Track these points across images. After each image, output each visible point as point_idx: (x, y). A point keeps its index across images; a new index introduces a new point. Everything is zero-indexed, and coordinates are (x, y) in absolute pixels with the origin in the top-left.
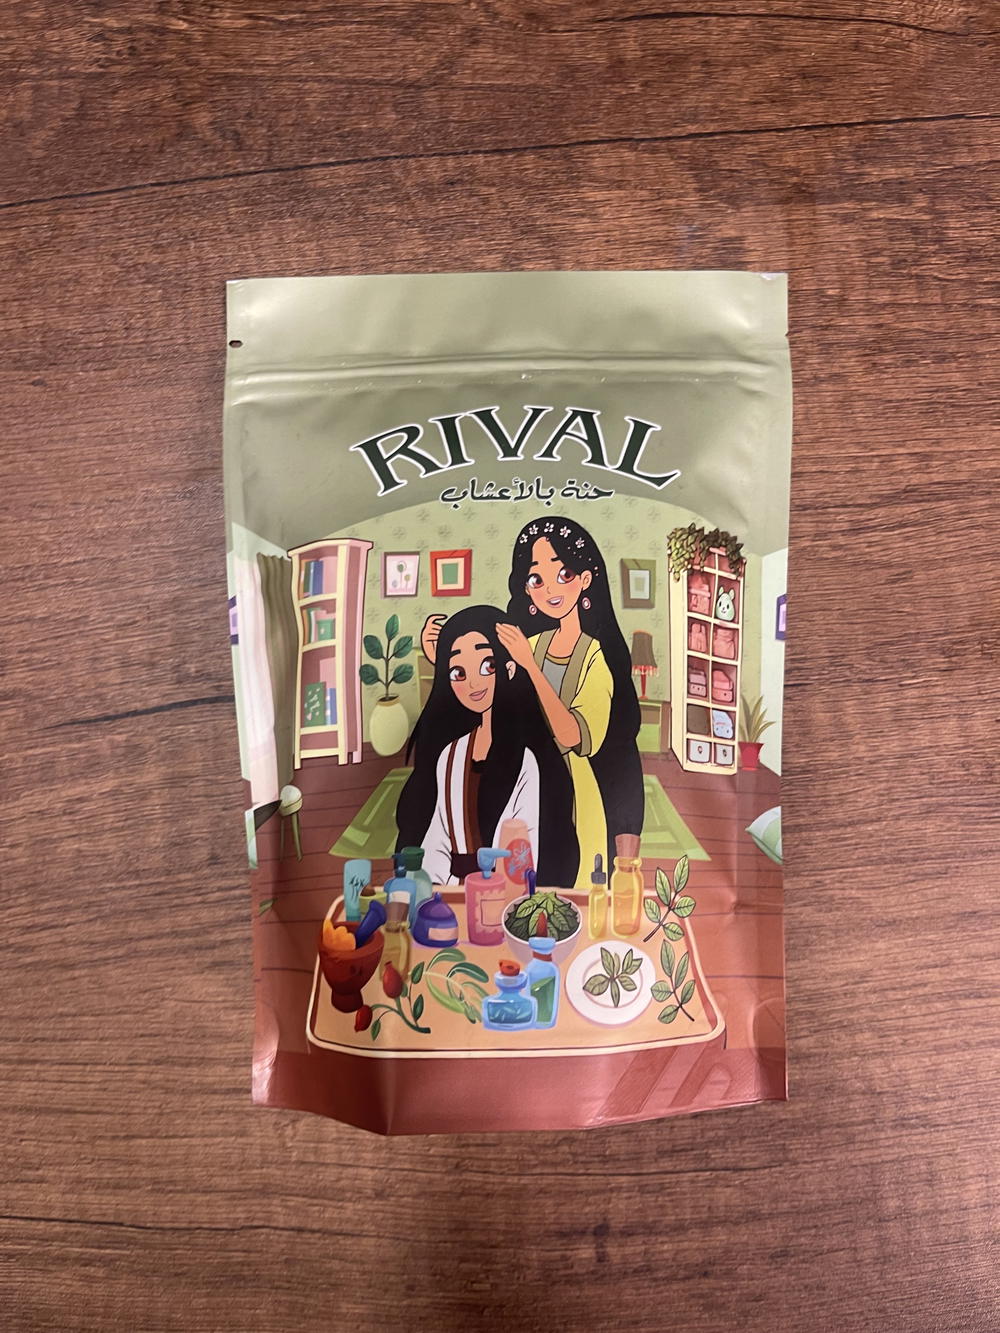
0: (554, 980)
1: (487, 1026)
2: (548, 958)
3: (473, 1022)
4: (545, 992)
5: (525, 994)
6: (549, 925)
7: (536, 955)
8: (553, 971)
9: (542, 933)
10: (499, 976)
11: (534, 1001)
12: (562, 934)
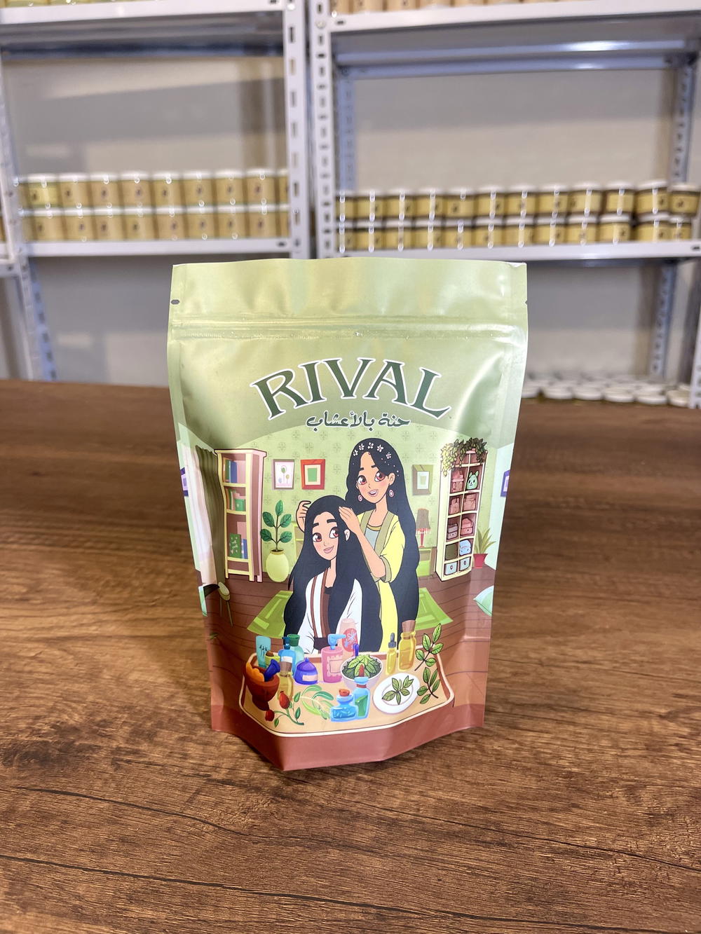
0: (367, 697)
1: (332, 720)
2: (365, 687)
3: (326, 719)
4: (362, 703)
5: (352, 704)
6: (365, 671)
7: (358, 686)
8: (366, 692)
9: (362, 675)
10: (339, 697)
11: (357, 707)
12: (372, 675)
